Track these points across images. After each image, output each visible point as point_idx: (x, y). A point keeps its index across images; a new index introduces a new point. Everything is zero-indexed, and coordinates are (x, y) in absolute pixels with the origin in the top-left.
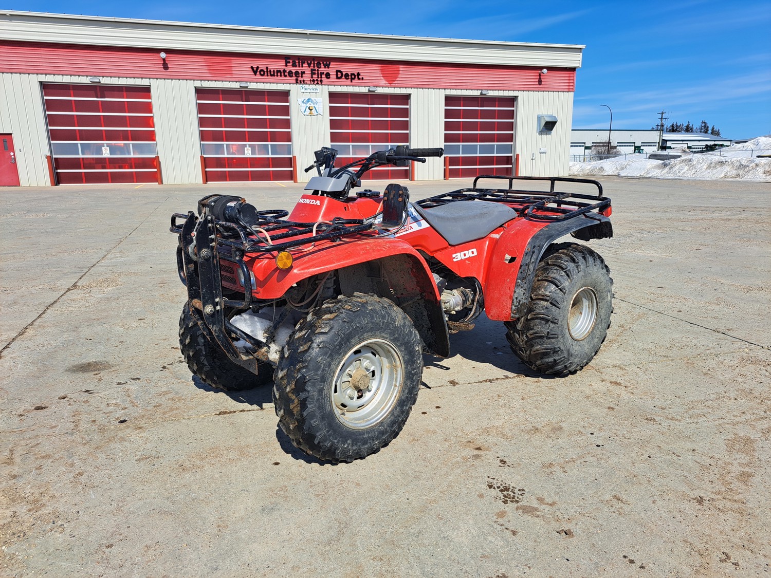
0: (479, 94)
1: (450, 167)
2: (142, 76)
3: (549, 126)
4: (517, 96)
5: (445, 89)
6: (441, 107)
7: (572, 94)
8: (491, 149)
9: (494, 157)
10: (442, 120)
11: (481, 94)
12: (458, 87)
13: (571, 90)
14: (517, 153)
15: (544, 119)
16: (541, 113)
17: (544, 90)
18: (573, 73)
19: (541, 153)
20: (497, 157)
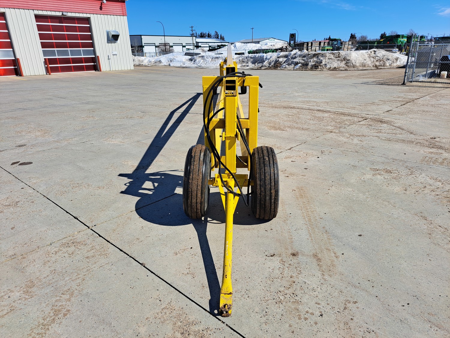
0: (61, 14)
1: (50, 66)
3: (115, 38)
4: (90, 17)
5: (33, 10)
6: (34, 24)
7: (125, 18)
8: (79, 53)
9: (82, 58)
10: (37, 32)
11: (63, 14)
12: (43, 9)
13: (125, 15)
14: (98, 55)
15: (110, 33)
16: (108, 30)
17: (107, 14)
18: (123, 3)
19: (113, 55)
20: (84, 58)
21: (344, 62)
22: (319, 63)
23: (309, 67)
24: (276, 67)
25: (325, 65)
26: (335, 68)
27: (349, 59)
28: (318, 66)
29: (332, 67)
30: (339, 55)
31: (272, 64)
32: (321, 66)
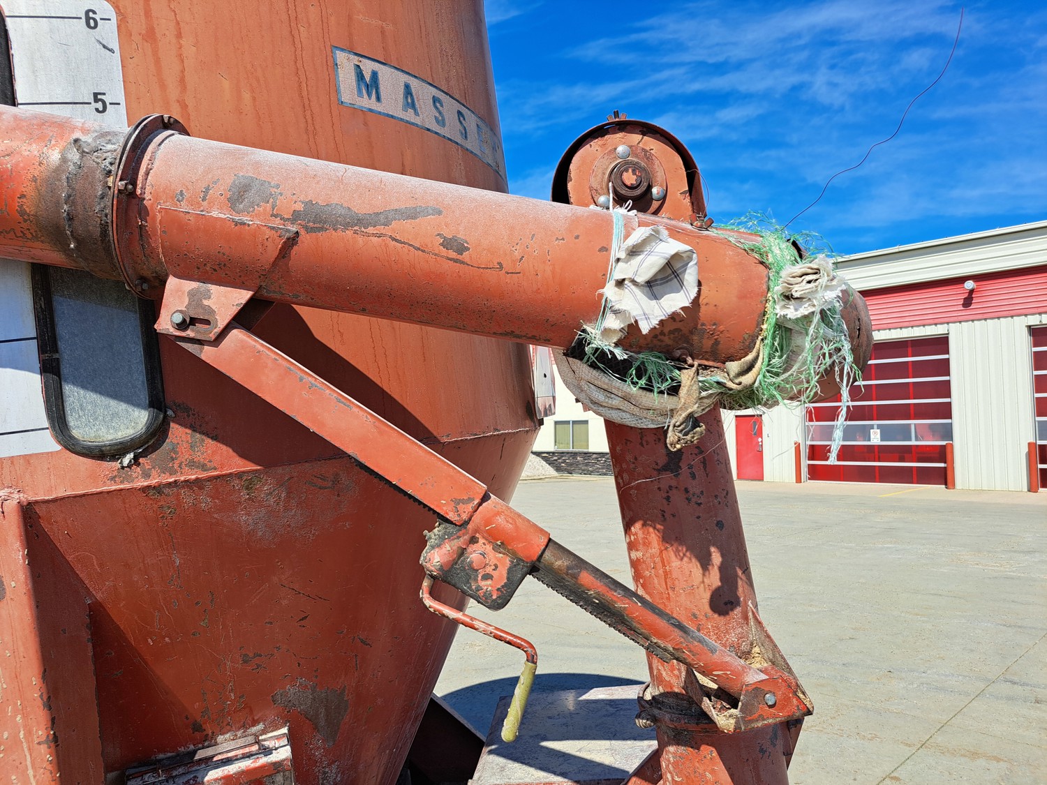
2: (936, 321)
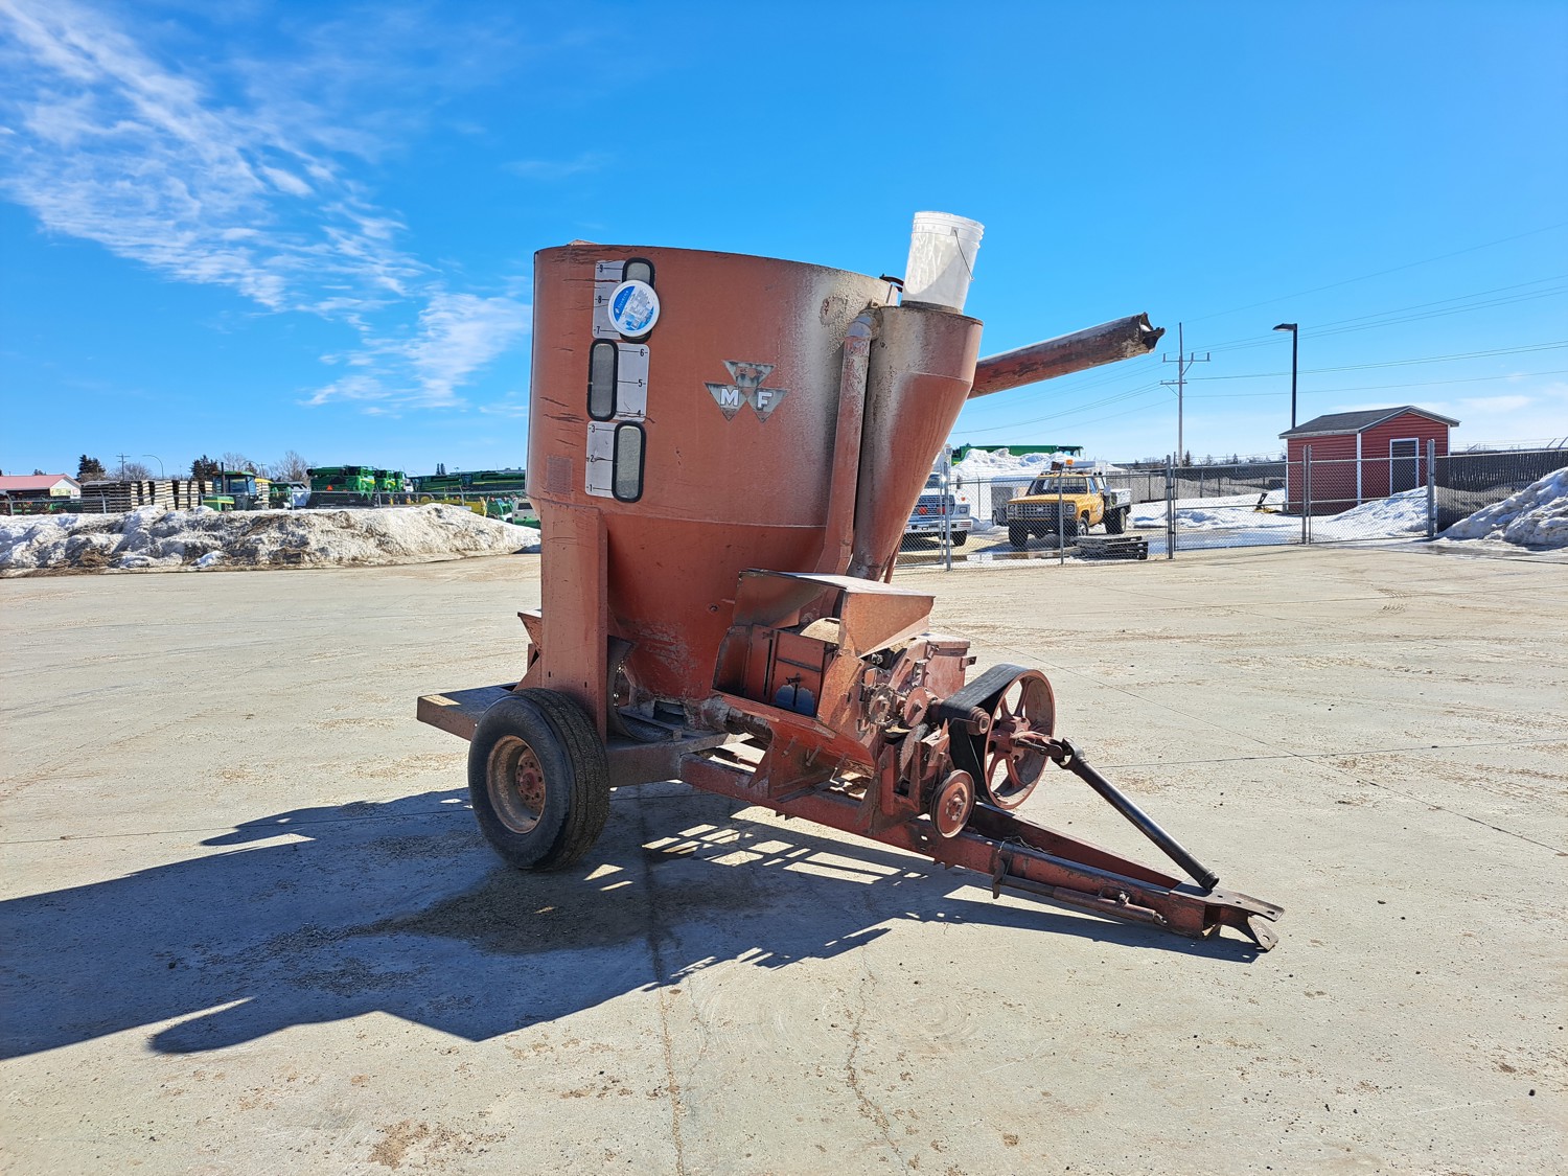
21: (372, 540)
22: (296, 547)
23: (264, 559)
24: (90, 566)
25: (323, 550)
26: (355, 559)
27: (385, 534)
28: (298, 555)
29: (347, 556)
30: (347, 520)
31: (60, 554)
32: (308, 555)
